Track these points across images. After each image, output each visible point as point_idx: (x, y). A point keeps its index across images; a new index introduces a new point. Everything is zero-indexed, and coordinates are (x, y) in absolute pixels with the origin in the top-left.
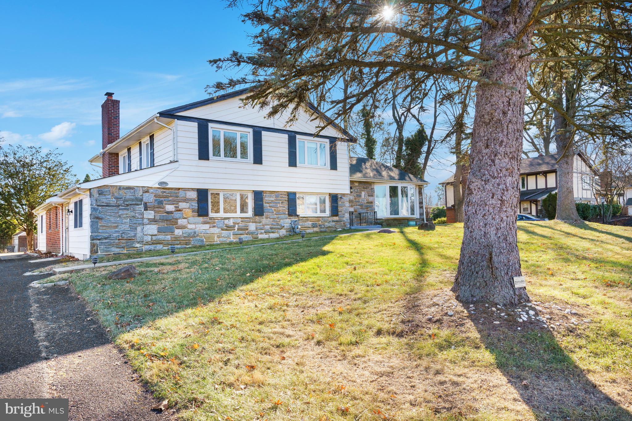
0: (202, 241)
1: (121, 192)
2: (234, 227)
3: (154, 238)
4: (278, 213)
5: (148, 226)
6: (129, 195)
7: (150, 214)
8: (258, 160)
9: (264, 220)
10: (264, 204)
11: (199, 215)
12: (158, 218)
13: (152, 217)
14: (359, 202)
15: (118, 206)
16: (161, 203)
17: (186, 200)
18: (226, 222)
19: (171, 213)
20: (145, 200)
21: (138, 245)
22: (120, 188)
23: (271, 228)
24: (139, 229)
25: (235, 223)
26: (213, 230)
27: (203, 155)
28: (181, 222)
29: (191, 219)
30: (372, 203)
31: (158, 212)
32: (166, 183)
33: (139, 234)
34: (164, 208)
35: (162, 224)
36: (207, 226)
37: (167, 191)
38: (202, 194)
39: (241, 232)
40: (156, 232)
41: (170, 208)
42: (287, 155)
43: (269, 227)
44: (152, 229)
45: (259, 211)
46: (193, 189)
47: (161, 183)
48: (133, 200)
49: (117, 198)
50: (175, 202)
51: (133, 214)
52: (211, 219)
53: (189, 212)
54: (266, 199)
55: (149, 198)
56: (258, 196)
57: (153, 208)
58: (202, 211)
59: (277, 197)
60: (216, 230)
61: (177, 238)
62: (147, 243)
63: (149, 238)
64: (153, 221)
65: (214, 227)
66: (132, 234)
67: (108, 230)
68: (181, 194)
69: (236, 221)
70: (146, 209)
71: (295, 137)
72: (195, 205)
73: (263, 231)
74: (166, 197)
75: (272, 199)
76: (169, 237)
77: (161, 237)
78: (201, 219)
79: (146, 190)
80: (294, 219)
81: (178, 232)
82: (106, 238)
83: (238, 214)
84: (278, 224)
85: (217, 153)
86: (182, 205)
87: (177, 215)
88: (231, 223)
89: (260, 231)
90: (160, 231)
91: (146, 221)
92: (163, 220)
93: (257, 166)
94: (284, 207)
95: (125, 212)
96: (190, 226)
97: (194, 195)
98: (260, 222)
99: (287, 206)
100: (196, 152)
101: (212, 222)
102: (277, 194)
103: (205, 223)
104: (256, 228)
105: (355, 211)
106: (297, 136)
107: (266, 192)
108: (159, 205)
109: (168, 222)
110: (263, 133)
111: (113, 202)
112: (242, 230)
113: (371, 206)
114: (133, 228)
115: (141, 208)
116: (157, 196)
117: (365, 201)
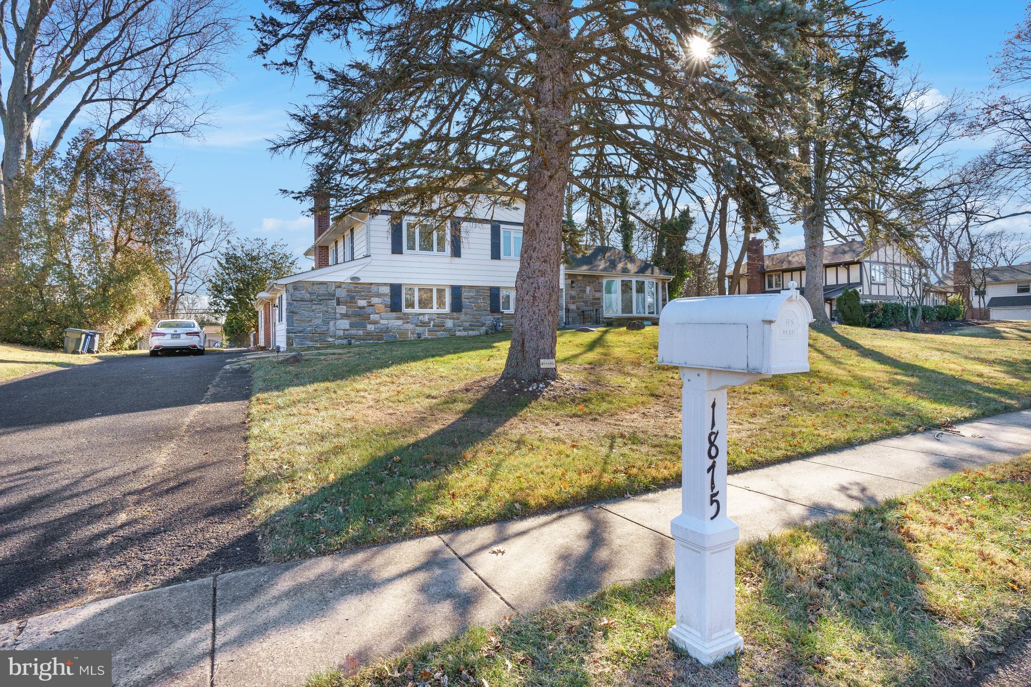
0: (395, 337)
1: (315, 287)
2: (429, 323)
3: (346, 332)
4: (479, 309)
5: (341, 321)
6: (322, 290)
7: (342, 309)
8: (456, 252)
9: (462, 317)
10: (463, 300)
11: (392, 311)
12: (350, 313)
13: (344, 312)
14: (582, 298)
15: (312, 301)
16: (353, 298)
17: (378, 295)
18: (421, 317)
19: (363, 308)
20: (337, 295)
21: (330, 339)
22: (313, 283)
23: (471, 325)
24: (332, 323)
25: (430, 319)
26: (406, 326)
27: (397, 249)
28: (373, 317)
29: (384, 315)
30: (599, 299)
31: (350, 307)
32: (358, 279)
33: (332, 329)
34: (356, 303)
35: (353, 319)
36: (400, 322)
37: (360, 286)
38: (396, 290)
39: (436, 328)
40: (348, 327)
41: (362, 303)
42: (489, 247)
43: (468, 323)
44: (344, 324)
45: (457, 306)
46: (385, 284)
47: (353, 279)
48: (325, 295)
49: (310, 293)
50: (367, 297)
51: (326, 309)
52: (405, 314)
53: (382, 307)
54: (465, 294)
55: (341, 293)
56: (456, 291)
57: (345, 303)
58: (395, 306)
59: (477, 292)
60: (410, 326)
61: (369, 334)
62: (340, 338)
63: (341, 333)
64: (345, 316)
65: (408, 322)
66: (325, 328)
67: (303, 324)
68: (374, 289)
69: (431, 316)
70: (338, 304)
71: (499, 227)
72: (388, 300)
73: (461, 328)
74: (359, 292)
75: (471, 294)
76: (361, 332)
77: (354, 332)
78: (394, 314)
79: (339, 285)
80: (497, 316)
81: (370, 327)
82: (300, 332)
83: (435, 310)
84: (478, 321)
85: (411, 247)
86: (375, 300)
87: (369, 310)
88: (426, 319)
89: (458, 328)
90: (352, 325)
91: (338, 316)
92: (356, 315)
93: (456, 260)
94: (485, 303)
95: (318, 307)
96: (382, 322)
97: (387, 290)
98: (458, 319)
99: (489, 302)
100: (389, 246)
101: (406, 318)
102: (477, 289)
103: (399, 318)
104: (454, 325)
105: (578, 309)
106: (502, 226)
107: (465, 287)
108: (351, 300)
109: (360, 317)
110: (463, 224)
111: (307, 296)
112: (438, 326)
113: (597, 303)
114: (326, 323)
115: (333, 302)
116: (350, 291)
117: (591, 297)
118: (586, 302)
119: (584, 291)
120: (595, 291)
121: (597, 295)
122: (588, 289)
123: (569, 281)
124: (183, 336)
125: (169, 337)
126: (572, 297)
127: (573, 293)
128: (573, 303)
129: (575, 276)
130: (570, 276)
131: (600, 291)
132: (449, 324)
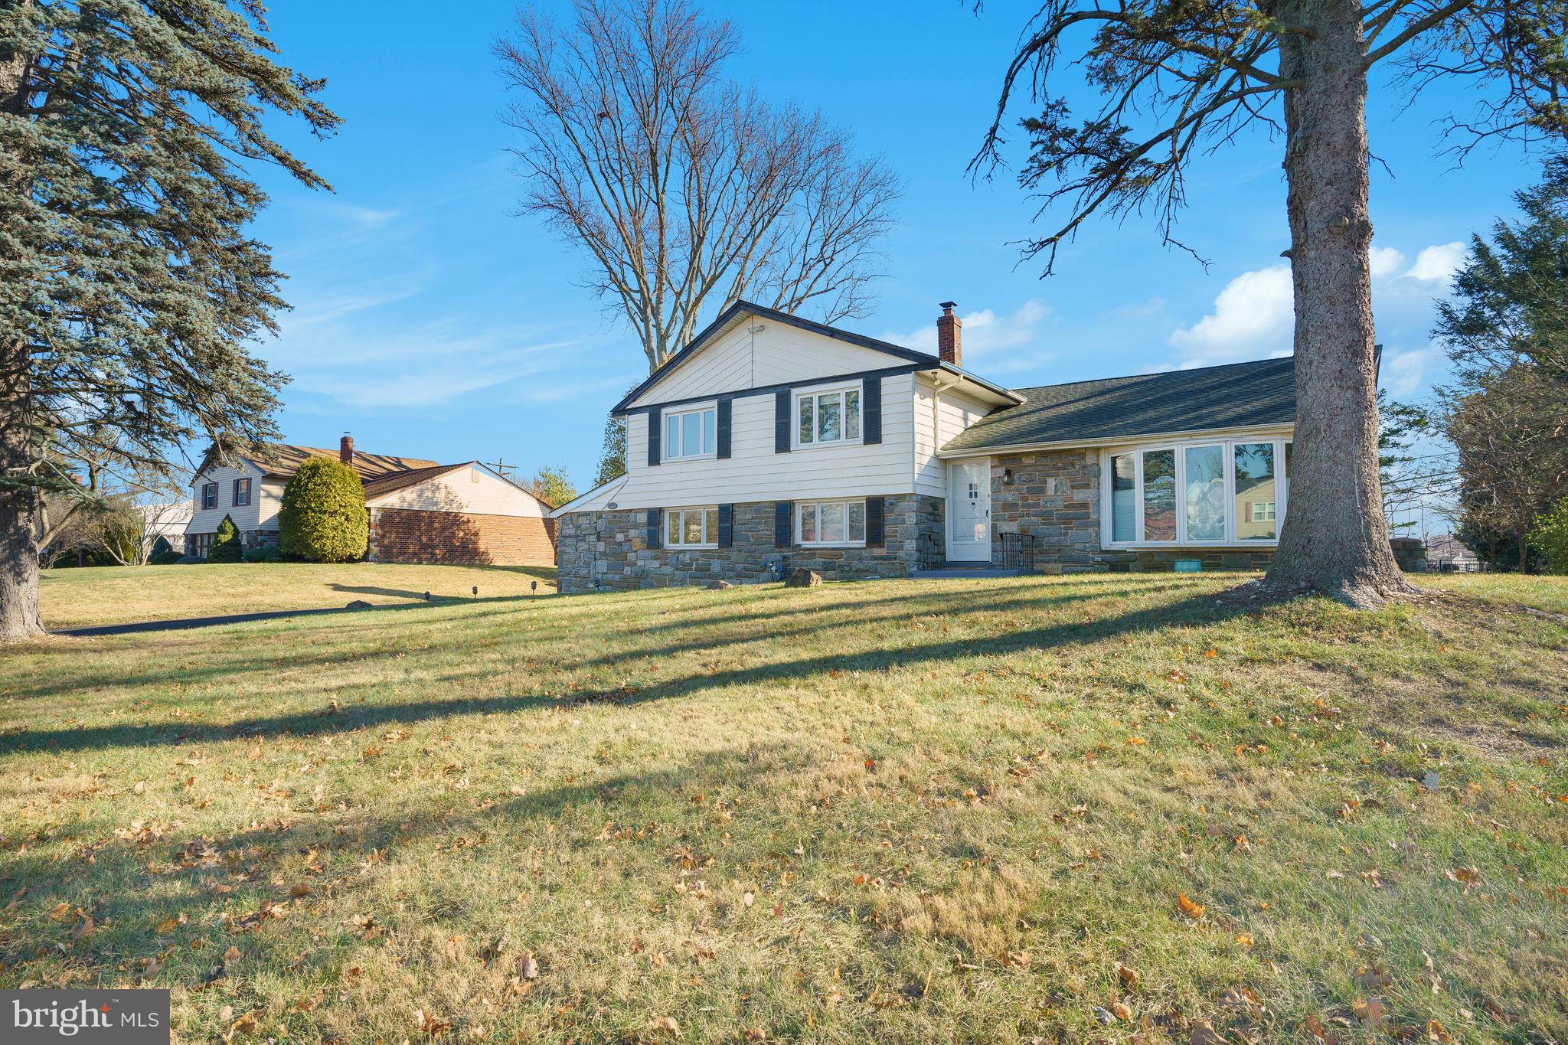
1: (580, 520)
2: (691, 564)
3: (604, 577)
4: (759, 541)
5: (599, 562)
6: (585, 522)
7: (601, 547)
8: (725, 450)
9: (734, 556)
10: (736, 527)
11: (649, 547)
12: (608, 551)
13: (603, 549)
14: (1035, 505)
15: (577, 537)
16: (612, 530)
17: (636, 526)
18: (680, 556)
19: (621, 544)
20: (598, 528)
22: (579, 515)
23: (746, 570)
24: (591, 565)
25: (694, 558)
26: (664, 569)
27: (655, 457)
28: (631, 556)
29: (640, 553)
31: (609, 543)
32: (616, 505)
33: (591, 572)
34: (615, 537)
35: (612, 560)
36: (656, 564)
37: (618, 515)
38: (656, 516)
39: (698, 574)
40: (605, 570)
41: (620, 537)
42: (774, 432)
43: (740, 566)
44: (602, 566)
45: (726, 537)
46: (643, 510)
47: (610, 505)
48: (587, 529)
49: (577, 528)
50: (625, 529)
51: (588, 546)
52: (664, 552)
53: (638, 542)
54: (739, 516)
55: (601, 525)
56: (727, 512)
57: (605, 539)
58: (653, 541)
59: (757, 512)
60: (668, 570)
61: (624, 579)
63: (599, 578)
64: (604, 555)
65: (666, 564)
66: (586, 571)
67: (568, 566)
68: (632, 517)
69: (692, 555)
70: (599, 539)
71: (790, 394)
72: (645, 532)
73: (732, 574)
74: (616, 523)
75: (748, 516)
76: (617, 577)
77: (610, 576)
78: (653, 552)
79: (599, 515)
80: (787, 552)
81: (627, 570)
82: (567, 575)
83: (703, 544)
84: (756, 562)
85: (673, 451)
86: (632, 533)
87: (625, 547)
88: (687, 558)
89: (727, 574)
90: (609, 568)
91: (596, 555)
92: (614, 554)
93: (724, 463)
94: (768, 531)
95: (581, 544)
96: (639, 562)
97: (643, 518)
98: (728, 558)
99: (773, 529)
100: (646, 456)
101: (665, 556)
102: (758, 507)
103: (656, 558)
104: (722, 568)
106: (794, 391)
107: (740, 505)
108: (610, 534)
109: (618, 556)
110: (735, 402)
111: (572, 532)
112: (702, 570)
113: (1081, 515)
114: (587, 564)
115: (593, 538)
116: (609, 522)
117: (1060, 503)
118: (1046, 515)
119: (1042, 490)
120: (1073, 487)
121: (1079, 496)
122: (1051, 483)
123: (1001, 471)
126: (1007, 506)
127: (1010, 496)
128: (1012, 519)
129: (1016, 457)
130: (1002, 458)
131: (1087, 486)
132: (716, 566)
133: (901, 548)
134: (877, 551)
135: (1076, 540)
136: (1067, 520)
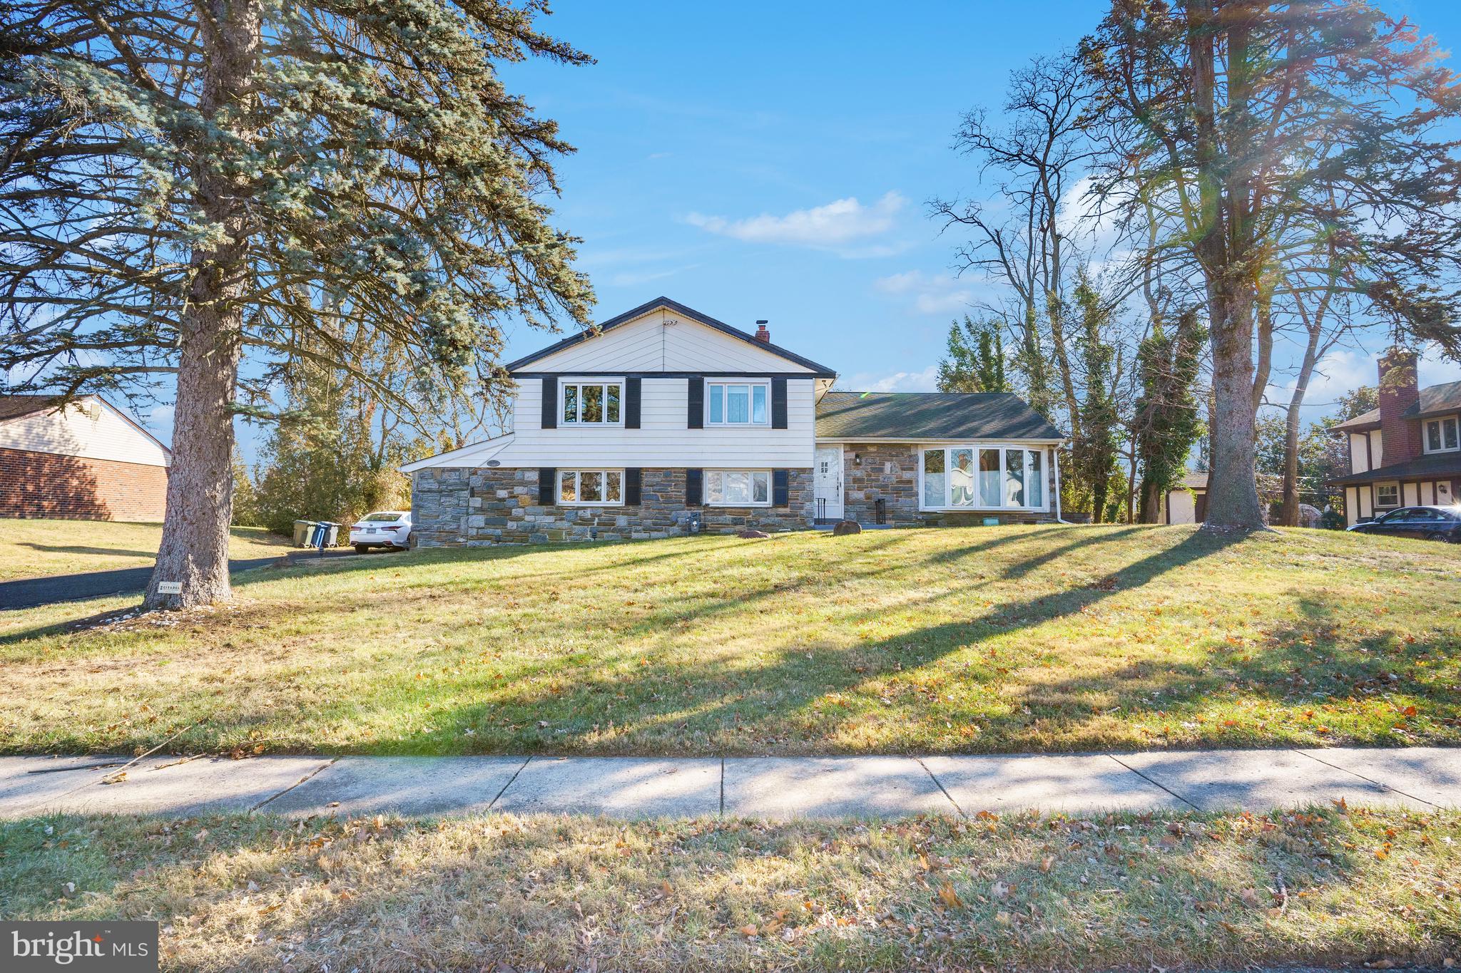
0: (544, 538)
1: (445, 475)
2: (592, 521)
3: (481, 532)
4: (668, 500)
5: (474, 517)
6: (453, 478)
7: (477, 502)
8: (633, 421)
9: (642, 512)
10: (644, 488)
11: (541, 504)
12: (486, 506)
13: (478, 505)
14: (876, 480)
15: (441, 492)
16: (491, 487)
17: (523, 483)
18: (580, 512)
19: (504, 500)
20: (471, 484)
21: (461, 540)
22: (443, 470)
23: (655, 524)
24: (463, 520)
25: (594, 516)
26: (559, 524)
27: (549, 420)
28: (516, 512)
29: (529, 509)
30: (910, 482)
31: (487, 499)
32: (497, 463)
33: (463, 527)
34: (495, 493)
35: (491, 515)
36: (551, 519)
37: (499, 472)
38: (547, 475)
39: (602, 528)
40: (482, 525)
41: (502, 494)
42: (685, 412)
43: (650, 521)
44: (479, 520)
45: (634, 496)
46: (533, 469)
47: (490, 463)
48: (456, 484)
49: (440, 483)
50: (508, 486)
51: (457, 501)
52: (558, 508)
53: (527, 499)
54: (646, 479)
55: (476, 482)
56: (634, 475)
57: (481, 494)
58: (546, 498)
59: (666, 476)
60: (565, 524)
61: (509, 533)
62: (472, 538)
63: (474, 532)
64: (480, 510)
65: (562, 519)
66: (454, 526)
67: (429, 521)
68: (518, 475)
69: (595, 511)
70: (472, 495)
71: (702, 381)
72: (536, 489)
73: (640, 528)
74: (497, 480)
75: (657, 479)
76: (499, 532)
77: (490, 531)
78: (544, 508)
79: (474, 472)
80: (696, 510)
81: (512, 525)
82: (426, 530)
83: (604, 502)
84: (667, 518)
85: (571, 416)
86: (518, 490)
87: (511, 503)
88: (588, 514)
89: (634, 528)
90: (488, 522)
91: (471, 510)
92: (493, 509)
93: (632, 432)
94: (681, 493)
95: (448, 499)
96: (527, 518)
97: (534, 476)
98: (636, 514)
99: (684, 491)
100: (539, 419)
101: (560, 513)
102: (667, 472)
103: (550, 513)
104: (629, 523)
105: (868, 498)
106: (707, 380)
107: (647, 469)
108: (488, 490)
109: (499, 512)
110: (644, 381)
111: (435, 486)
112: (605, 524)
113: (907, 488)
114: (456, 519)
115: (466, 493)
116: (487, 479)
117: (894, 479)
118: (884, 487)
119: (881, 470)
120: (903, 469)
121: (907, 475)
122: (888, 466)
123: (852, 455)
124: (379, 531)
125: (365, 531)
126: (856, 480)
127: (859, 473)
128: (860, 489)
129: (863, 446)
130: (853, 447)
131: (912, 469)
132: (622, 521)
133: (802, 508)
134: (782, 510)
135: (903, 504)
136: (897, 491)
